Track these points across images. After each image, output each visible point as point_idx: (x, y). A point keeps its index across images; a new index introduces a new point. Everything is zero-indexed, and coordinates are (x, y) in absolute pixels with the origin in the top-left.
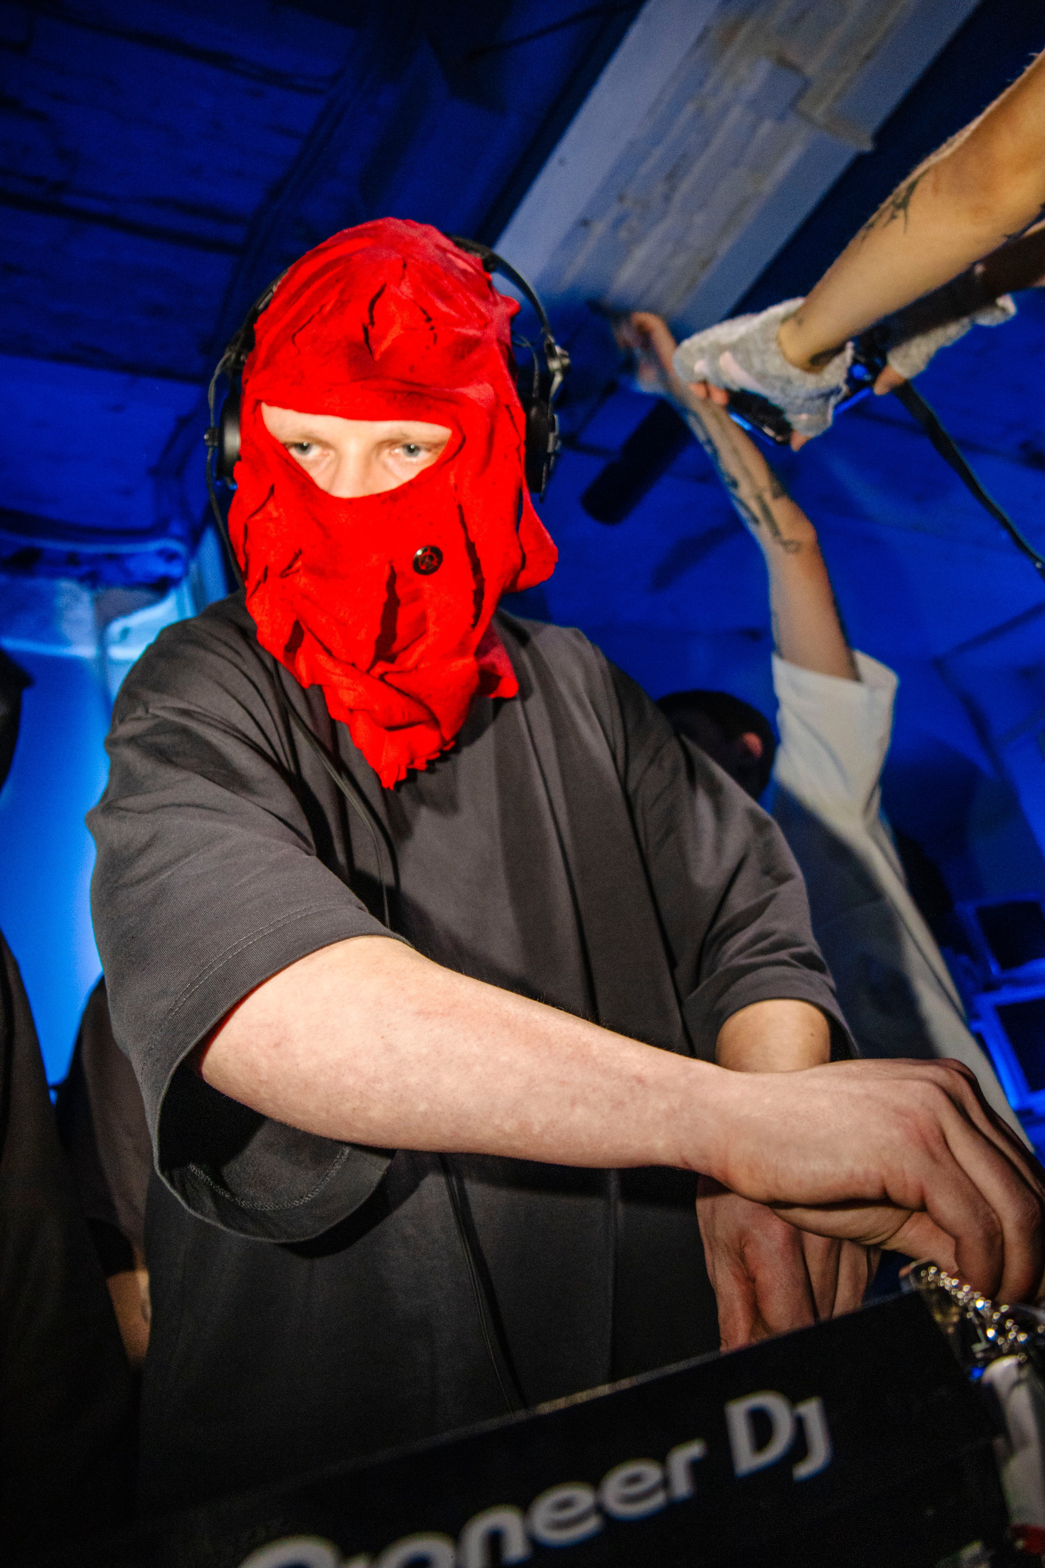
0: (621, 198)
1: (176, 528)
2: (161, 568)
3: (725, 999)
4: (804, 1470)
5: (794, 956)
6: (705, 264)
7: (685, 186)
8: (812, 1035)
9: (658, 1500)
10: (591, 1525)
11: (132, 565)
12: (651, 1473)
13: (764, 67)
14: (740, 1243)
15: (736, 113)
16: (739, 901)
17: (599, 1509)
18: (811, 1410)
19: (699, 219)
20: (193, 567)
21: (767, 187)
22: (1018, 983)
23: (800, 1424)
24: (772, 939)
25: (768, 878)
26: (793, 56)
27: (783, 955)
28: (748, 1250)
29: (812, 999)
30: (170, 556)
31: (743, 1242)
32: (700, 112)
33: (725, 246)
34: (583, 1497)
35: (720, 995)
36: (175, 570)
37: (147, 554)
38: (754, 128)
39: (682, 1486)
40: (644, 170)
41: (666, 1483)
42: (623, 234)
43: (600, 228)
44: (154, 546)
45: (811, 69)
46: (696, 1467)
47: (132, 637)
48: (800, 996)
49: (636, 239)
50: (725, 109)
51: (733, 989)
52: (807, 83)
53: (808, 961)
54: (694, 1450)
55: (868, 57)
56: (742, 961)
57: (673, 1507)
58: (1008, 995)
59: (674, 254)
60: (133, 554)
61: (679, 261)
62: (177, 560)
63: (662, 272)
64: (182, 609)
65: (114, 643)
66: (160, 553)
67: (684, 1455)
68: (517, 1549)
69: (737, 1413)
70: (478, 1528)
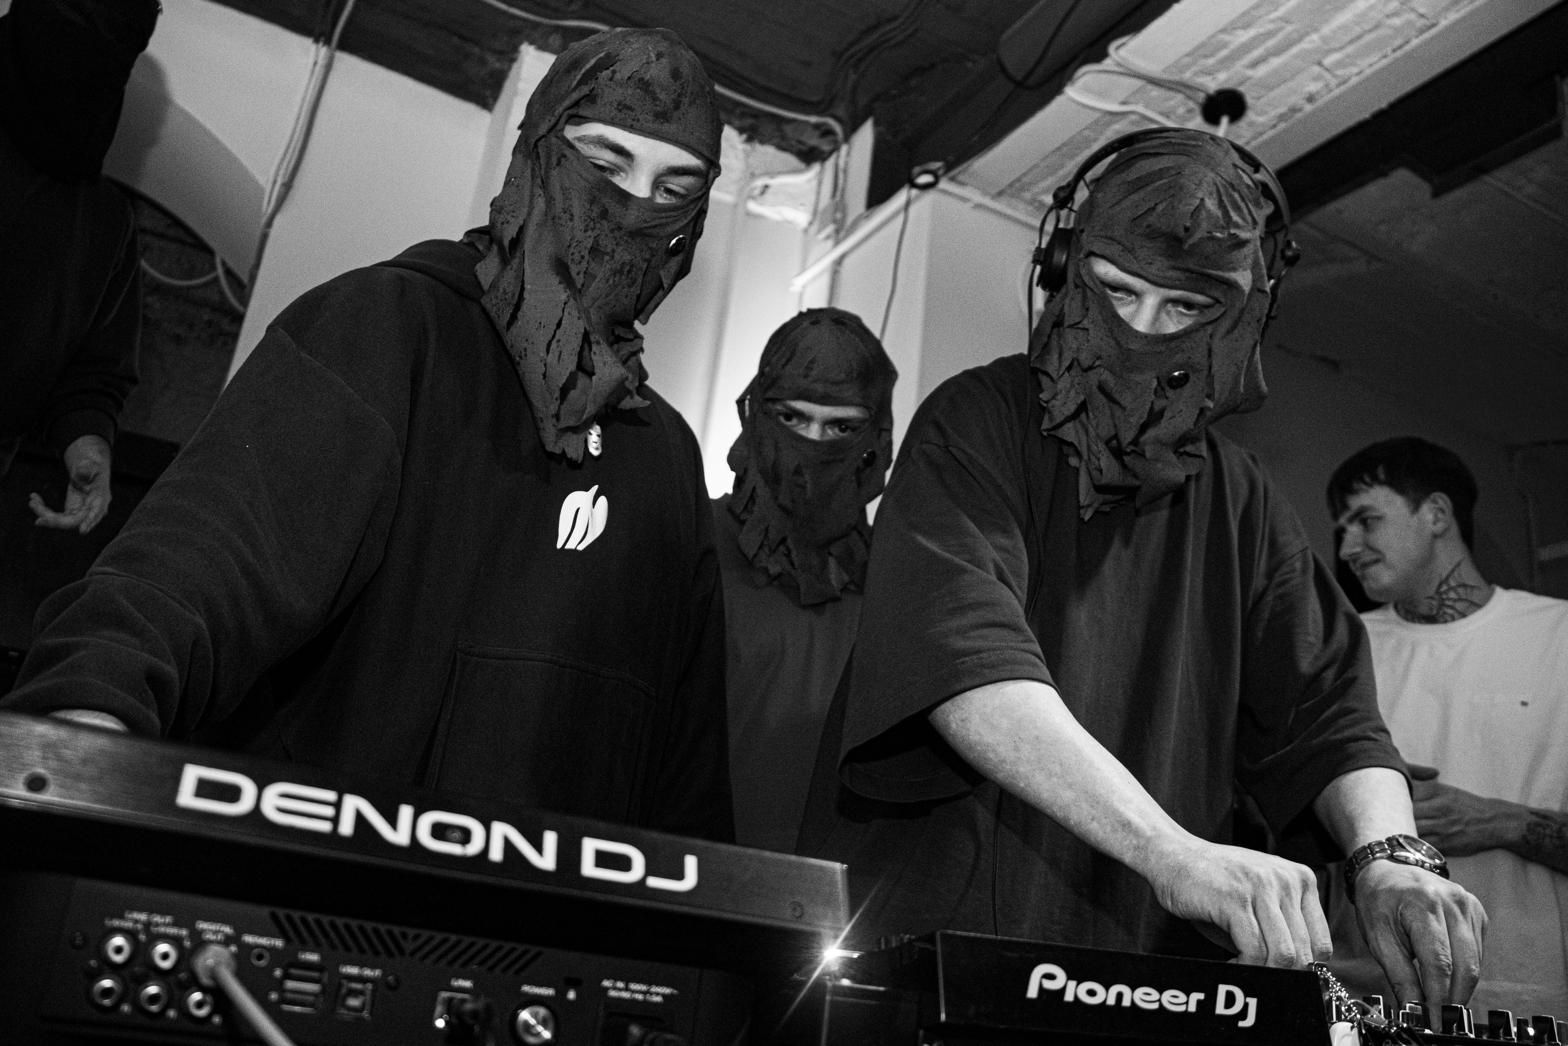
1: (840, 110)
4: (1241, 1024)
9: (1182, 1008)
10: (1155, 1006)
11: (791, 131)
12: (1182, 997)
17: (1159, 1002)
18: (1253, 1002)
20: (844, 147)
23: (1246, 1005)
30: (827, 132)
34: (1155, 995)
37: (806, 123)
39: (1192, 1008)
41: (1186, 1003)
44: (813, 119)
46: (1199, 1003)
47: (768, 196)
54: (1201, 996)
57: (1186, 1012)
59: (1395, 14)
60: (794, 121)
61: (1397, 21)
62: (830, 138)
63: (1377, 27)
64: (820, 183)
65: (753, 198)
66: (817, 126)
67: (1197, 996)
68: (1126, 1002)
69: (1222, 989)
70: (1115, 989)
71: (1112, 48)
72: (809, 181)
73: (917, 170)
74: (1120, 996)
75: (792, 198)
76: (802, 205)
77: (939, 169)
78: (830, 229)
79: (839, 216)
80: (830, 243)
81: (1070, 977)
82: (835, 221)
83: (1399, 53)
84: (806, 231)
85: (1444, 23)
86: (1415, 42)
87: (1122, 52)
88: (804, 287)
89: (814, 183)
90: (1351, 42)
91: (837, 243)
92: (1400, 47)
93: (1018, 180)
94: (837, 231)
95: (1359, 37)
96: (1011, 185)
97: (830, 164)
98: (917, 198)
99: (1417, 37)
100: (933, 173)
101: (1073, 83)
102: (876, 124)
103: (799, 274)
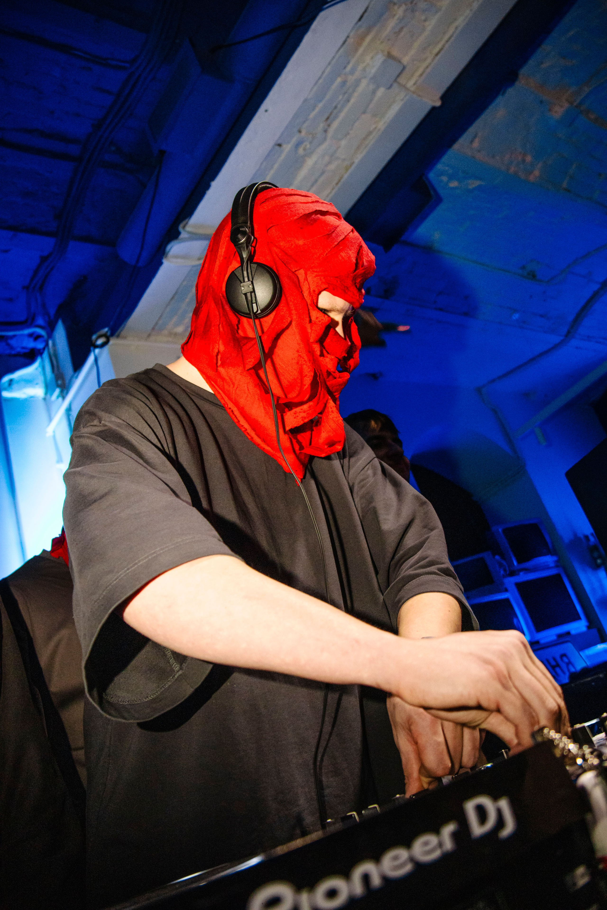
0: (300, 131)
1: (40, 321)
2: (31, 344)
3: (402, 593)
4: (503, 834)
5: (439, 569)
6: (347, 169)
7: (335, 125)
8: (449, 611)
9: (439, 852)
10: (408, 868)
11: (13, 342)
12: (434, 839)
13: (380, 58)
14: (408, 723)
15: (364, 83)
16: (410, 541)
17: (412, 859)
18: (504, 804)
19: (343, 143)
20: (50, 343)
21: (382, 125)
22: (527, 570)
23: (499, 813)
24: (427, 560)
25: (426, 529)
26: (395, 52)
27: (433, 569)
28: (412, 727)
29: (449, 592)
30: (37, 337)
31: (410, 724)
32: (344, 83)
33: (359, 158)
34: (404, 854)
35: (400, 591)
36: (40, 345)
37: (22, 335)
38: (374, 92)
39: (449, 845)
40: (312, 115)
41: (440, 845)
42: (301, 151)
43: (287, 148)
44: (27, 332)
45: (405, 60)
46: (455, 835)
47: (15, 386)
48: (442, 590)
49: (309, 154)
50: (358, 82)
51: (405, 588)
52: (404, 68)
53: (446, 572)
54: (452, 826)
55: (437, 55)
56: (411, 572)
57: (446, 857)
58: (523, 577)
59: (329, 163)
60: (14, 336)
61: (332, 167)
62: (40, 340)
63: (323, 173)
64: (43, 368)
65: (5, 389)
66: (30, 335)
67: (448, 829)
68: (376, 881)
69: (470, 807)
70: (358, 873)
71: (180, 229)
72: (37, 369)
73: (94, 337)
74: (366, 878)
75: (29, 382)
76: (37, 384)
77: (107, 332)
78: (58, 391)
79: (60, 382)
80: (60, 399)
81: (298, 887)
82: (58, 386)
83: (339, 185)
84: (45, 399)
85: (357, 161)
86: (346, 176)
87: (188, 229)
88: (54, 432)
89: (40, 369)
90: (312, 186)
91: (64, 398)
92: (339, 181)
93: (156, 324)
94: (62, 392)
95: (316, 181)
96: (153, 329)
97: (45, 355)
98: (100, 353)
99: (346, 173)
100: (105, 335)
101: (166, 257)
102: (64, 322)
103: (48, 425)
